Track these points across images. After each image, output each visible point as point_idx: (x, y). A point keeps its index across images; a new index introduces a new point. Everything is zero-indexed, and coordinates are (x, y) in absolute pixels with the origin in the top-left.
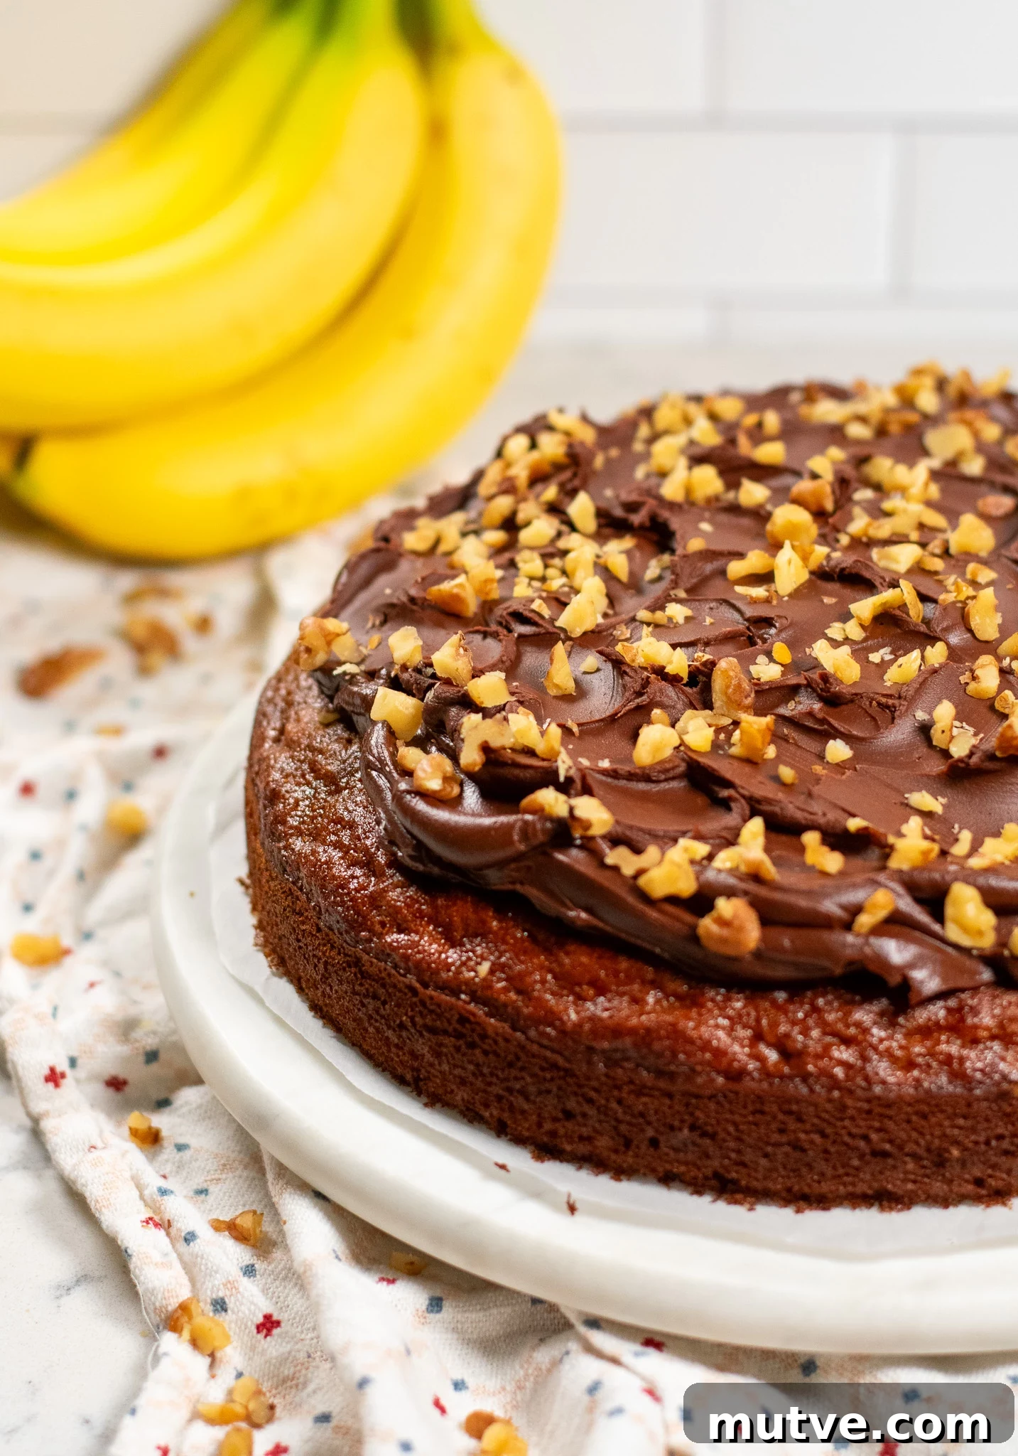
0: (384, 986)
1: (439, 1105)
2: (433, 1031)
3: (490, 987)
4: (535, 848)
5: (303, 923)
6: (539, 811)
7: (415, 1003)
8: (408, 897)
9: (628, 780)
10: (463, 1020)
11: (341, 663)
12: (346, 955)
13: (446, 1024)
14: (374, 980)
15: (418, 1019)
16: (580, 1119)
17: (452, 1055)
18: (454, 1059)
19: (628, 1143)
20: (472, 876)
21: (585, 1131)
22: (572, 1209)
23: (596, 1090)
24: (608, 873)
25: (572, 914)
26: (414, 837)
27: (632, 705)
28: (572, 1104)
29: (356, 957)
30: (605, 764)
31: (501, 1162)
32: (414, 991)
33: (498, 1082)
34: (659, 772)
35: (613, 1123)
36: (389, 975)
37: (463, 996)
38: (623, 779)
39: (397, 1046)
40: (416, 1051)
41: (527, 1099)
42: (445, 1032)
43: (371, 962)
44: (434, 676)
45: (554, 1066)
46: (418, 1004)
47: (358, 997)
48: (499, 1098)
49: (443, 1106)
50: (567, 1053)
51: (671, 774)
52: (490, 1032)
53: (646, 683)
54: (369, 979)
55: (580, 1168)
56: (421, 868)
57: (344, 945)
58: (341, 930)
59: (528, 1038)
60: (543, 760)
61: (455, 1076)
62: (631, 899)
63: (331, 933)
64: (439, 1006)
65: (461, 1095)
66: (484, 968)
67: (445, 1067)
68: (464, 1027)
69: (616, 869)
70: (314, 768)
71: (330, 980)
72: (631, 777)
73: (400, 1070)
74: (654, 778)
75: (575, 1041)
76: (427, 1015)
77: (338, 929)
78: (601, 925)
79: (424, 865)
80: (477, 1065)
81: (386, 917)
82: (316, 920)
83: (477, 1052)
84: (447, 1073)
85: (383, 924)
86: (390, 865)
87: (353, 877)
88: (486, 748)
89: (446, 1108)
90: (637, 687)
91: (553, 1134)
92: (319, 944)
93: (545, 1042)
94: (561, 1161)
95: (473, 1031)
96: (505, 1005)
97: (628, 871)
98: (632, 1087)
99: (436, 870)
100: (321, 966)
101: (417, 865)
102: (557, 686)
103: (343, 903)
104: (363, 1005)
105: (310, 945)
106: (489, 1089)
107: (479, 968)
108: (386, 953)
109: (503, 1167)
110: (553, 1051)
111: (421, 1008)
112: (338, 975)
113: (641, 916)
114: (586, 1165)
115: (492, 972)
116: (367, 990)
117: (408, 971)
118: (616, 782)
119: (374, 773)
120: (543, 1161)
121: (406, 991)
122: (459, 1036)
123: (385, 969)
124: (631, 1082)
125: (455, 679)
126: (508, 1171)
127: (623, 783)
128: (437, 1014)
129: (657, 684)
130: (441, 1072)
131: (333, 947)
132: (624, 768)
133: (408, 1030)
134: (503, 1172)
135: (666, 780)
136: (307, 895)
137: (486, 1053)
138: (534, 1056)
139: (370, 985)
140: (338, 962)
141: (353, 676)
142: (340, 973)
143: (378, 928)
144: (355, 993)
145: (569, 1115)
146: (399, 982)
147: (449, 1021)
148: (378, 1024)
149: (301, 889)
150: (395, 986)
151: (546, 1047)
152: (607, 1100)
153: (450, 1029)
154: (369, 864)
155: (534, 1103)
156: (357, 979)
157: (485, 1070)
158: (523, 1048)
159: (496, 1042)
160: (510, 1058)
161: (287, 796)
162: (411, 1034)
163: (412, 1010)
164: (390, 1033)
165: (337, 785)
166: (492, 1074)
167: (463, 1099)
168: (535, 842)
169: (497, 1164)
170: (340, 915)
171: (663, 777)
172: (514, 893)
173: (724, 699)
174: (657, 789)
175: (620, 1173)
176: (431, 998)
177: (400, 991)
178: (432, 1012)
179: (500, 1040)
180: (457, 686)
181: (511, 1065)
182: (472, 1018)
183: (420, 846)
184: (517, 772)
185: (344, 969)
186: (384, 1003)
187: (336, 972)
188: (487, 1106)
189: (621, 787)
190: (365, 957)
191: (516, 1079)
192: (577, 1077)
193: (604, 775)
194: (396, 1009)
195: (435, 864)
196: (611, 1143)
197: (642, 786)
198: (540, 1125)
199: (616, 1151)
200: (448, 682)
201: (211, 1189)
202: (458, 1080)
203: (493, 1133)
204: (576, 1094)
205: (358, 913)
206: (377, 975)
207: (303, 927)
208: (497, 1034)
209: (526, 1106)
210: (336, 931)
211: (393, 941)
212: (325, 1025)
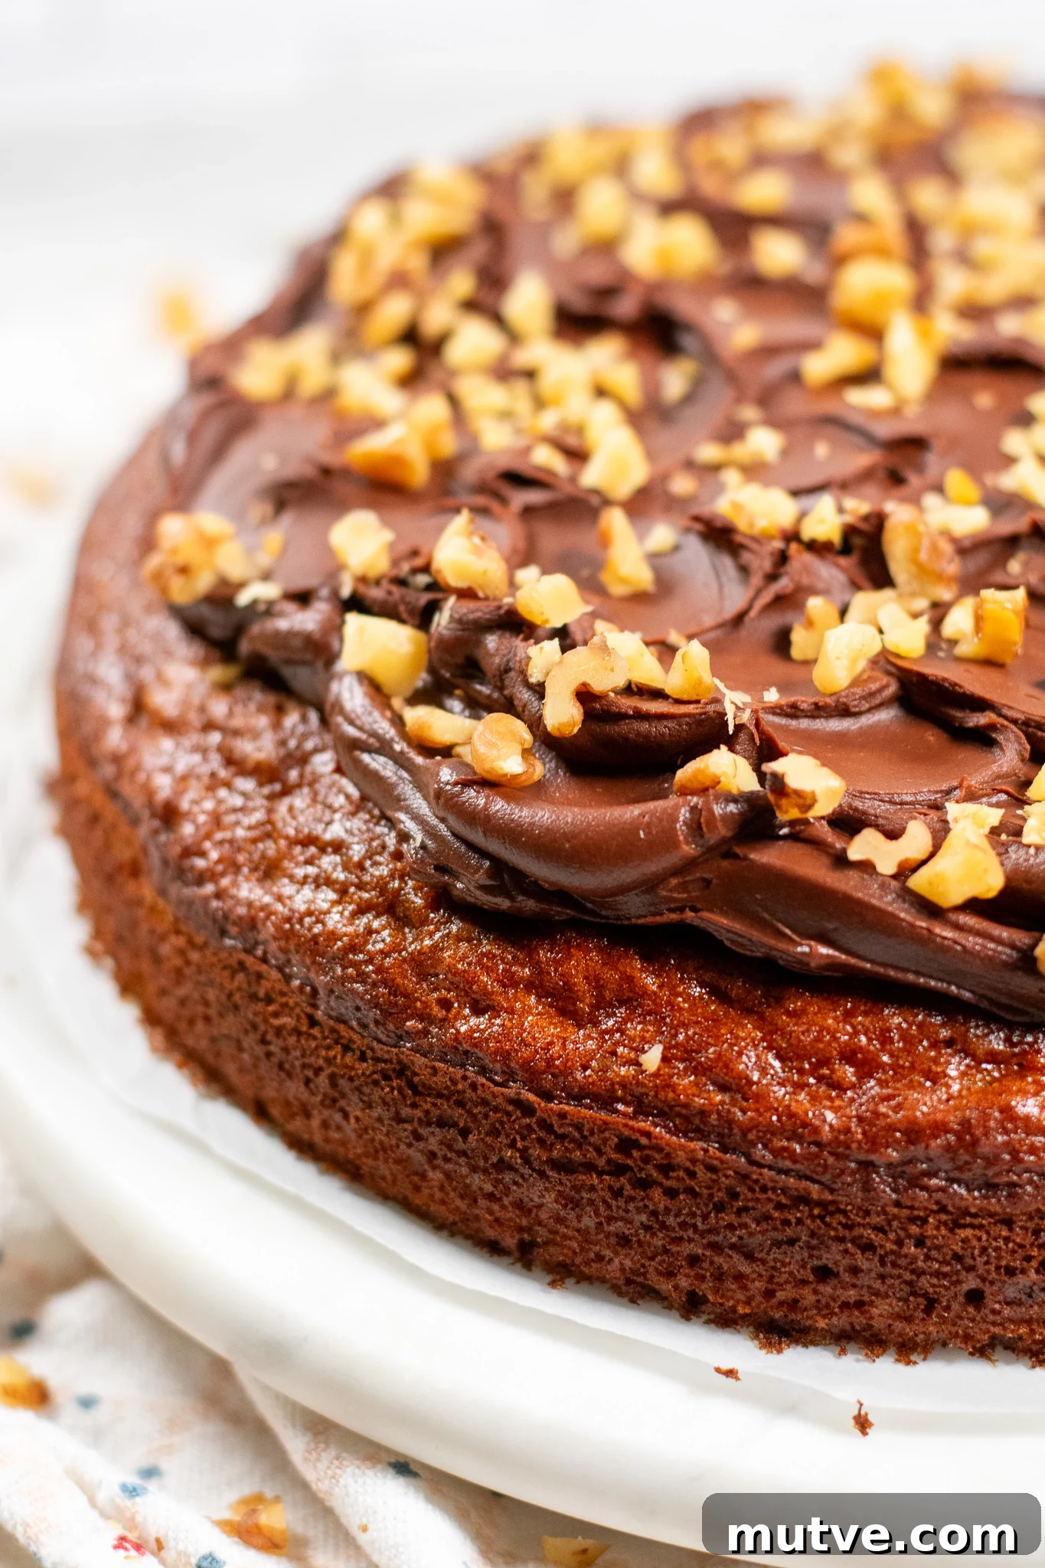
0: (461, 1104)
1: (570, 1282)
2: (564, 1167)
3: (669, 1086)
4: (710, 849)
5: (276, 1015)
6: (707, 788)
7: (529, 1127)
8: (483, 954)
9: (813, 717)
10: (626, 1145)
11: (241, 585)
12: (377, 1060)
13: (592, 1154)
14: (440, 1095)
15: (536, 1152)
16: (846, 1277)
17: (605, 1202)
18: (609, 1207)
19: (931, 1305)
20: (589, 905)
21: (852, 1295)
22: (863, 1424)
23: (878, 1229)
24: (853, 875)
25: (799, 949)
26: (483, 854)
27: (767, 597)
28: (831, 1256)
29: (400, 1062)
30: (772, 696)
31: (725, 1367)
32: (528, 1110)
33: (696, 1237)
34: (863, 698)
35: (908, 1276)
36: (474, 1086)
37: (620, 1107)
38: (806, 717)
39: (491, 1197)
40: (526, 1200)
41: (750, 1257)
42: (589, 1167)
43: (434, 1068)
44: (434, 586)
45: (804, 1199)
46: (535, 1127)
47: (407, 1126)
48: (694, 1260)
49: (578, 1282)
50: (826, 1178)
51: (877, 700)
52: (681, 1157)
53: (782, 558)
54: (429, 1095)
55: (843, 1352)
56: (504, 903)
57: (375, 1044)
58: (365, 1021)
59: (752, 1162)
60: (678, 702)
61: (608, 1235)
62: (905, 914)
63: (341, 1027)
64: (579, 1127)
65: (620, 1262)
66: (652, 1058)
67: (589, 1222)
68: (630, 1156)
69: (866, 867)
70: (231, 760)
71: (342, 1103)
72: (819, 711)
73: (491, 1233)
74: (853, 710)
75: (838, 1156)
76: (552, 1144)
77: (359, 1020)
78: (853, 961)
79: (512, 899)
80: (654, 1213)
81: (449, 991)
82: (309, 1010)
83: (657, 1194)
84: (593, 1231)
85: (445, 1004)
86: (434, 904)
87: (370, 931)
88: (585, 696)
89: (584, 1285)
90: (767, 565)
91: (793, 1304)
92: (317, 1048)
93: (787, 1164)
94: (805, 1345)
95: (646, 1160)
96: (703, 1113)
97: (887, 867)
98: (944, 1217)
99: (530, 904)
100: (322, 1080)
101: (498, 900)
102: (623, 581)
103: (362, 977)
104: (418, 1137)
105: (295, 1049)
106: (675, 1249)
107: (644, 1059)
108: (462, 1051)
109: (730, 1373)
110: (801, 1176)
111: (542, 1134)
112: (361, 1092)
113: (927, 940)
114: (850, 1347)
115: (665, 1059)
116: (427, 1112)
117: (510, 1076)
118: (794, 723)
119: (366, 758)
120: (780, 1351)
121: (510, 1108)
122: (619, 1170)
123: (465, 1078)
124: (943, 1209)
125: (481, 588)
126: (737, 1379)
127: (804, 723)
128: (573, 1140)
129: (801, 559)
130: (578, 1231)
131: (347, 1048)
132: (805, 701)
133: (516, 1171)
134: (731, 1381)
135: (870, 710)
136: (280, 969)
137: (671, 1193)
138: (764, 1189)
139: (434, 1105)
140: (363, 1074)
141: (270, 604)
142: (366, 1090)
143: (437, 1012)
144: (399, 1119)
145: (824, 1274)
146: (494, 1096)
147: (599, 1152)
148: (449, 1166)
149: (264, 960)
150: (484, 1102)
151: (787, 1172)
152: (900, 1243)
153: (601, 1162)
154: (391, 906)
155: (764, 1262)
156: (404, 1097)
157: (671, 1221)
158: (744, 1177)
159: (692, 1175)
160: (720, 1195)
161: (196, 809)
162: (522, 1176)
163: (523, 1139)
164: (476, 1180)
165: (284, 783)
166: (683, 1225)
167: (623, 1270)
168: (712, 839)
169: (718, 1370)
170: (362, 998)
171: (866, 706)
172: (683, 927)
173: (913, 569)
174: (858, 725)
175: (907, 1350)
176: (563, 1115)
177: (496, 1109)
178: (562, 1137)
179: (700, 1171)
180: (487, 599)
181: (719, 1208)
182: (644, 1141)
183: (499, 866)
184: (644, 727)
185: (376, 1083)
186: (465, 1133)
187: (358, 1089)
188: (670, 1274)
189: (805, 731)
190: (419, 1060)
191: (731, 1227)
192: (844, 1212)
193: (775, 714)
194: (488, 1139)
195: (528, 894)
196: (898, 1307)
197: (836, 725)
198: (769, 1294)
199: (909, 1319)
200: (467, 594)
201: (165, 1465)
202: (613, 1240)
203: (675, 1313)
204: (841, 1240)
205: (395, 990)
206: (447, 1087)
207: (276, 1022)
208: (694, 1161)
209: (745, 1268)
210: (354, 1023)
211: (472, 1031)
212: (323, 1172)
